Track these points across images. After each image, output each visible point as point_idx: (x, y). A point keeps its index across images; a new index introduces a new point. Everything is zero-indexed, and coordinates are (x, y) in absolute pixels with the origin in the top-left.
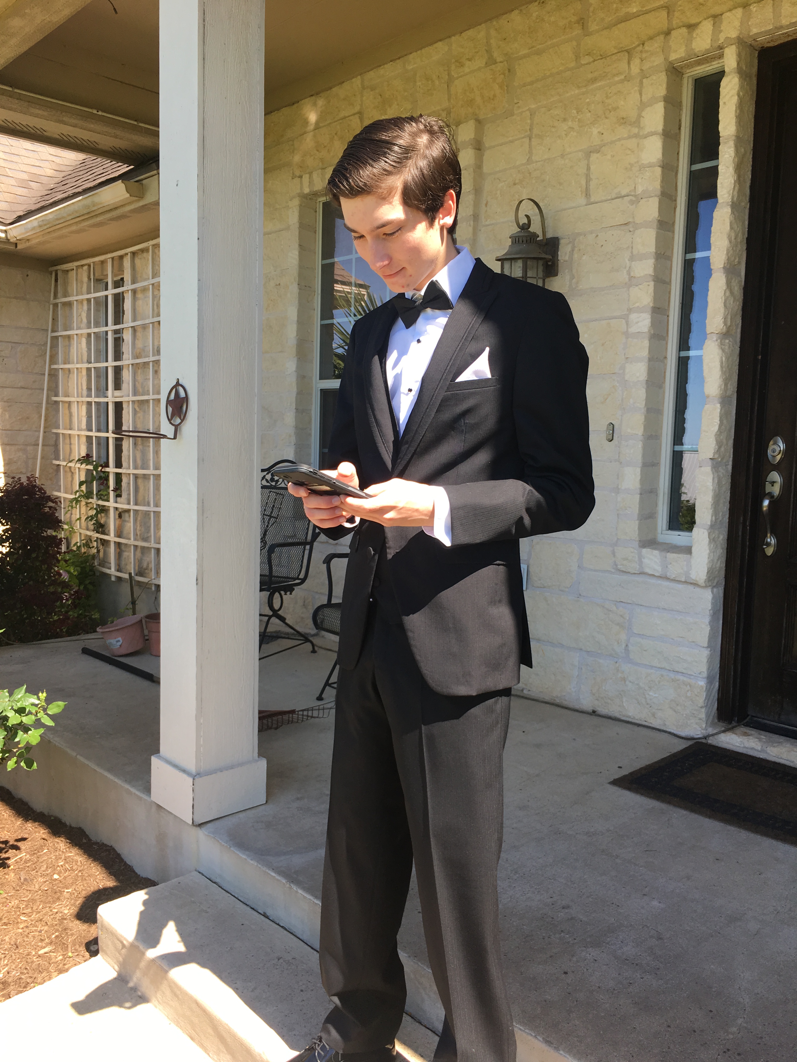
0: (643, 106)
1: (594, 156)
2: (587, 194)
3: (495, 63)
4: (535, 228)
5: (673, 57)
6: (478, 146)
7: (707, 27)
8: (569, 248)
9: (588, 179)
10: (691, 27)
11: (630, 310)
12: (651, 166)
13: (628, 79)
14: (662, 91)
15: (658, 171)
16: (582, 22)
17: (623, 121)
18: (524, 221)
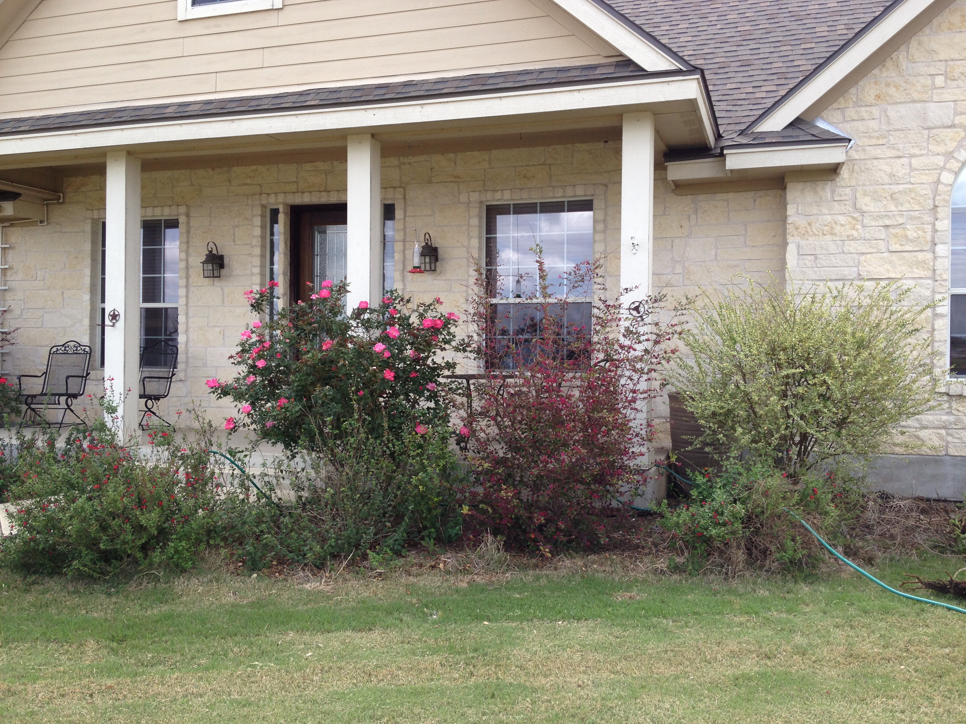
0: (253, 216)
1: (236, 229)
2: (234, 241)
3: (194, 185)
4: (215, 252)
5: (263, 202)
6: (188, 215)
7: (273, 196)
8: (228, 260)
9: (234, 236)
10: (268, 194)
11: (252, 284)
12: (257, 236)
13: (247, 205)
14: (260, 213)
15: (260, 239)
16: (229, 181)
17: (246, 219)
18: (210, 249)
